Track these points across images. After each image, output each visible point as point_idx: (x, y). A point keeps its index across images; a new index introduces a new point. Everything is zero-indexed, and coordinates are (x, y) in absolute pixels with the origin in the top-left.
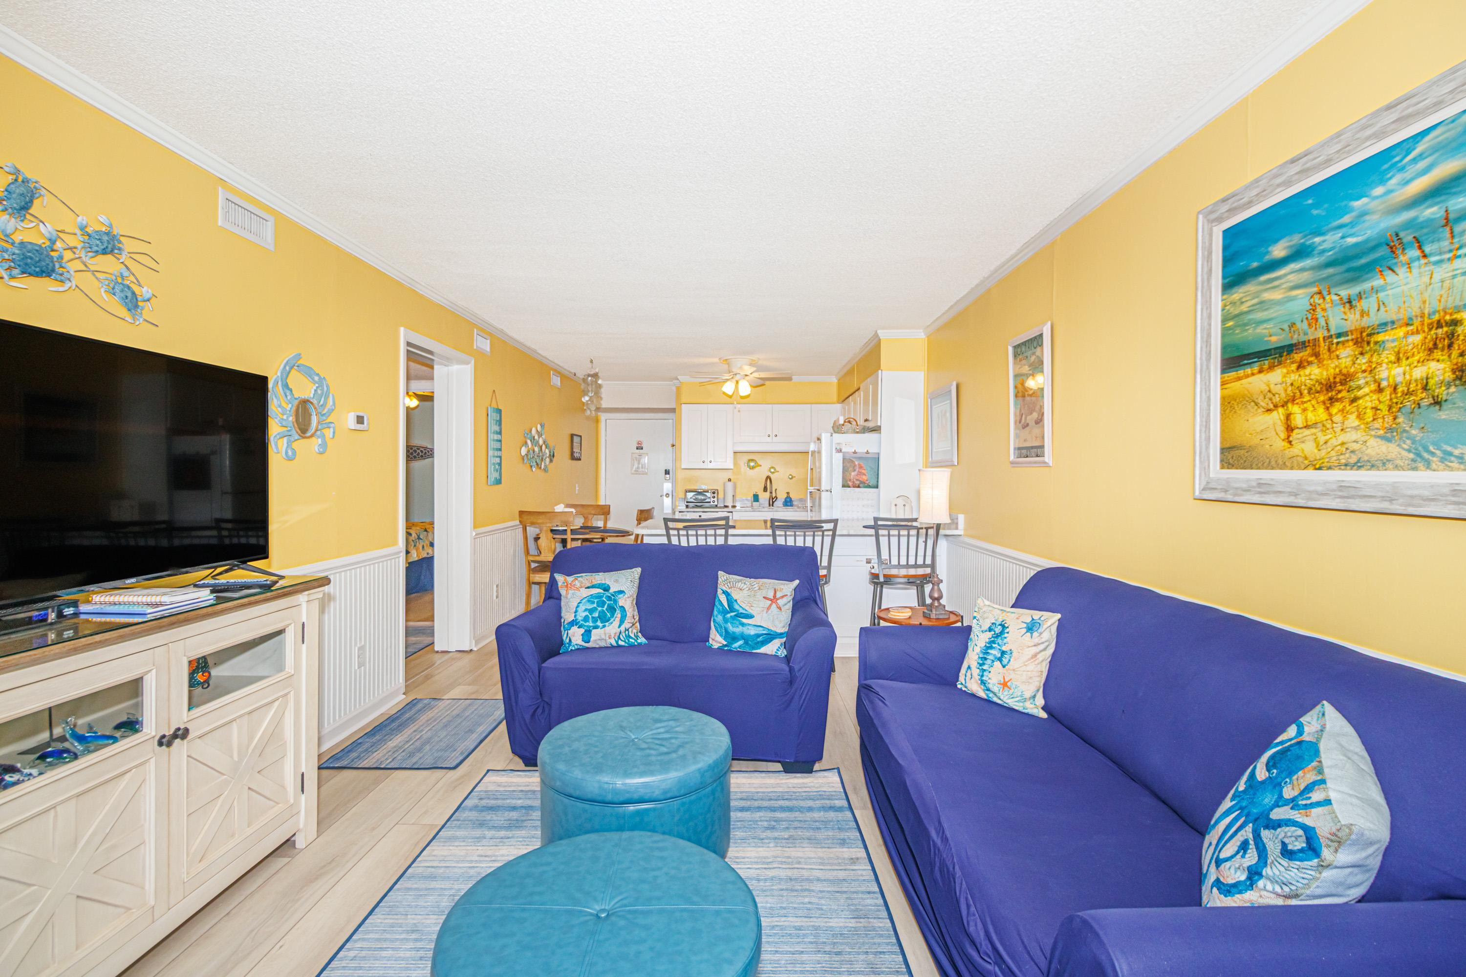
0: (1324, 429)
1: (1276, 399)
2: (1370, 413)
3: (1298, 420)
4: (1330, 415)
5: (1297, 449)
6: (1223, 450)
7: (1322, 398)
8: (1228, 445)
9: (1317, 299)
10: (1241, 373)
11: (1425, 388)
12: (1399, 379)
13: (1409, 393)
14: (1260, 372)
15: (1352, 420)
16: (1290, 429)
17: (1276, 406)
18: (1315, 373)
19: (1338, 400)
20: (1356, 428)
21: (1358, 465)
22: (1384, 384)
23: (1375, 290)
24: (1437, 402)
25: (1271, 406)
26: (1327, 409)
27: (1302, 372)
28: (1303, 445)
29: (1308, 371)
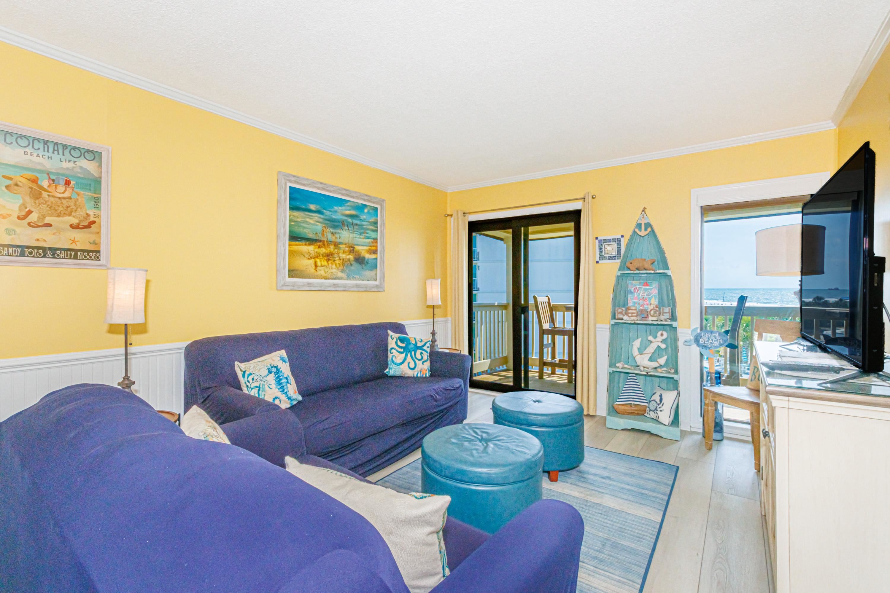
0: (327, 267)
1: (311, 256)
2: (338, 265)
3: (319, 263)
4: (328, 264)
5: (319, 273)
6: (289, 271)
7: (326, 258)
8: (291, 269)
9: (324, 229)
10: (297, 243)
11: (349, 261)
12: (344, 258)
13: (346, 261)
14: (305, 245)
15: (334, 266)
16: (316, 266)
17: (311, 258)
18: (323, 250)
19: (330, 260)
20: (335, 268)
21: (335, 279)
22: (341, 258)
23: (339, 233)
24: (351, 265)
25: (310, 258)
26: (327, 262)
27: (320, 249)
28: (321, 272)
29: (322, 249)
